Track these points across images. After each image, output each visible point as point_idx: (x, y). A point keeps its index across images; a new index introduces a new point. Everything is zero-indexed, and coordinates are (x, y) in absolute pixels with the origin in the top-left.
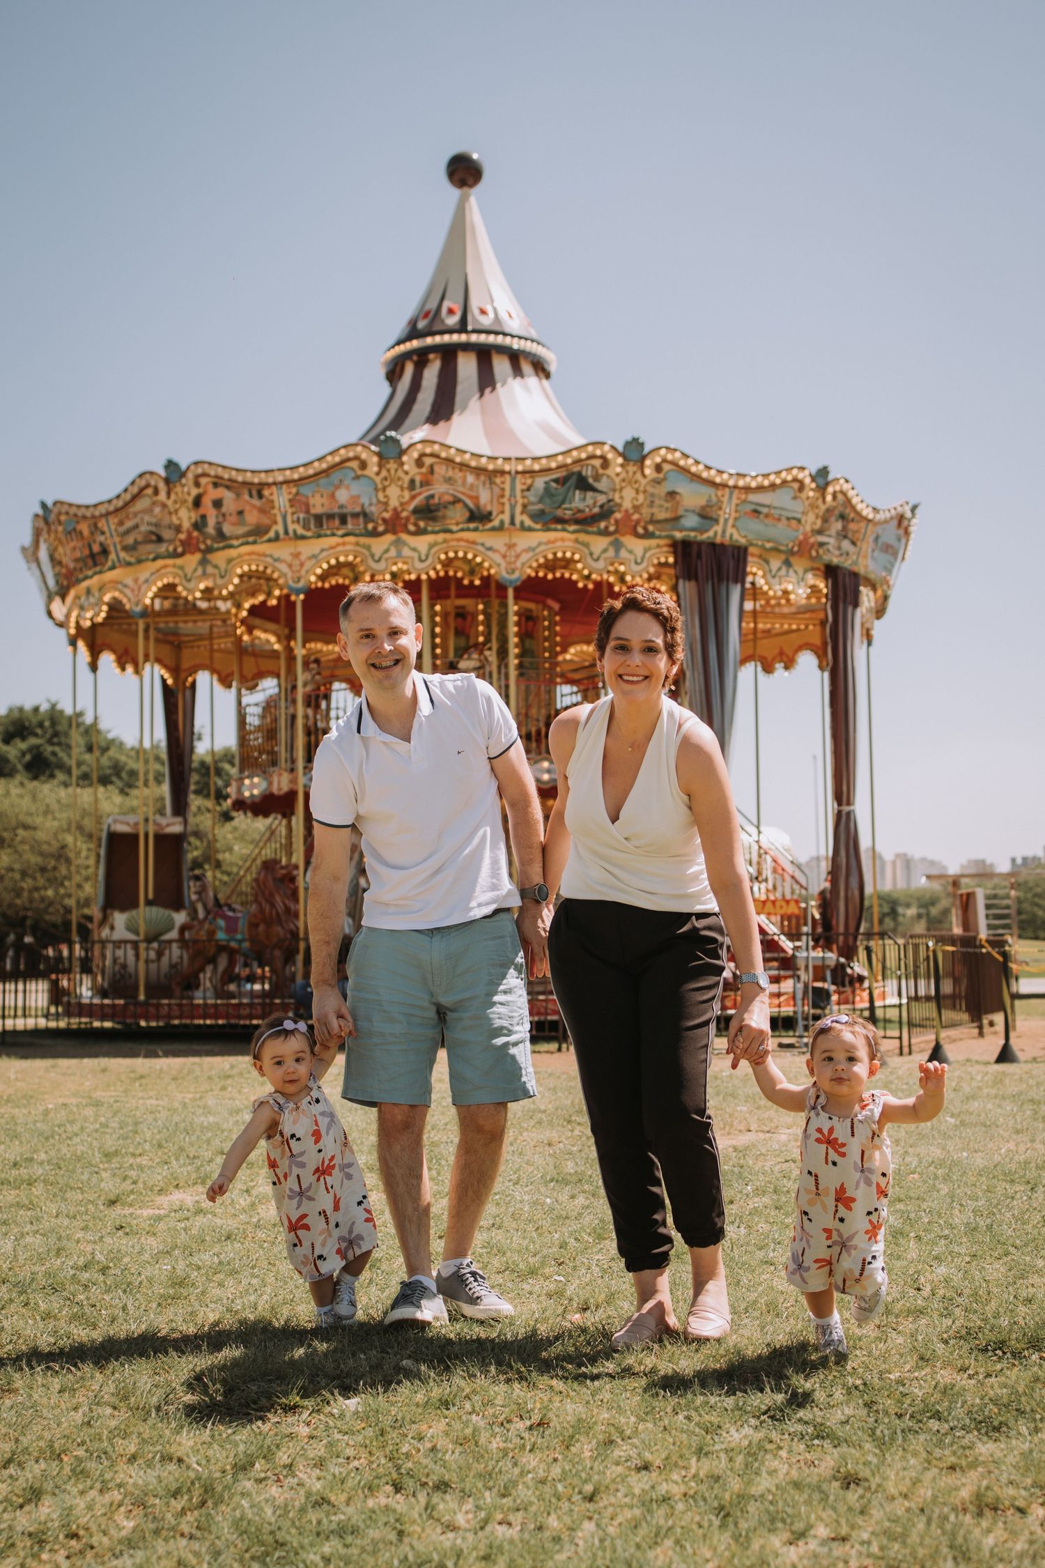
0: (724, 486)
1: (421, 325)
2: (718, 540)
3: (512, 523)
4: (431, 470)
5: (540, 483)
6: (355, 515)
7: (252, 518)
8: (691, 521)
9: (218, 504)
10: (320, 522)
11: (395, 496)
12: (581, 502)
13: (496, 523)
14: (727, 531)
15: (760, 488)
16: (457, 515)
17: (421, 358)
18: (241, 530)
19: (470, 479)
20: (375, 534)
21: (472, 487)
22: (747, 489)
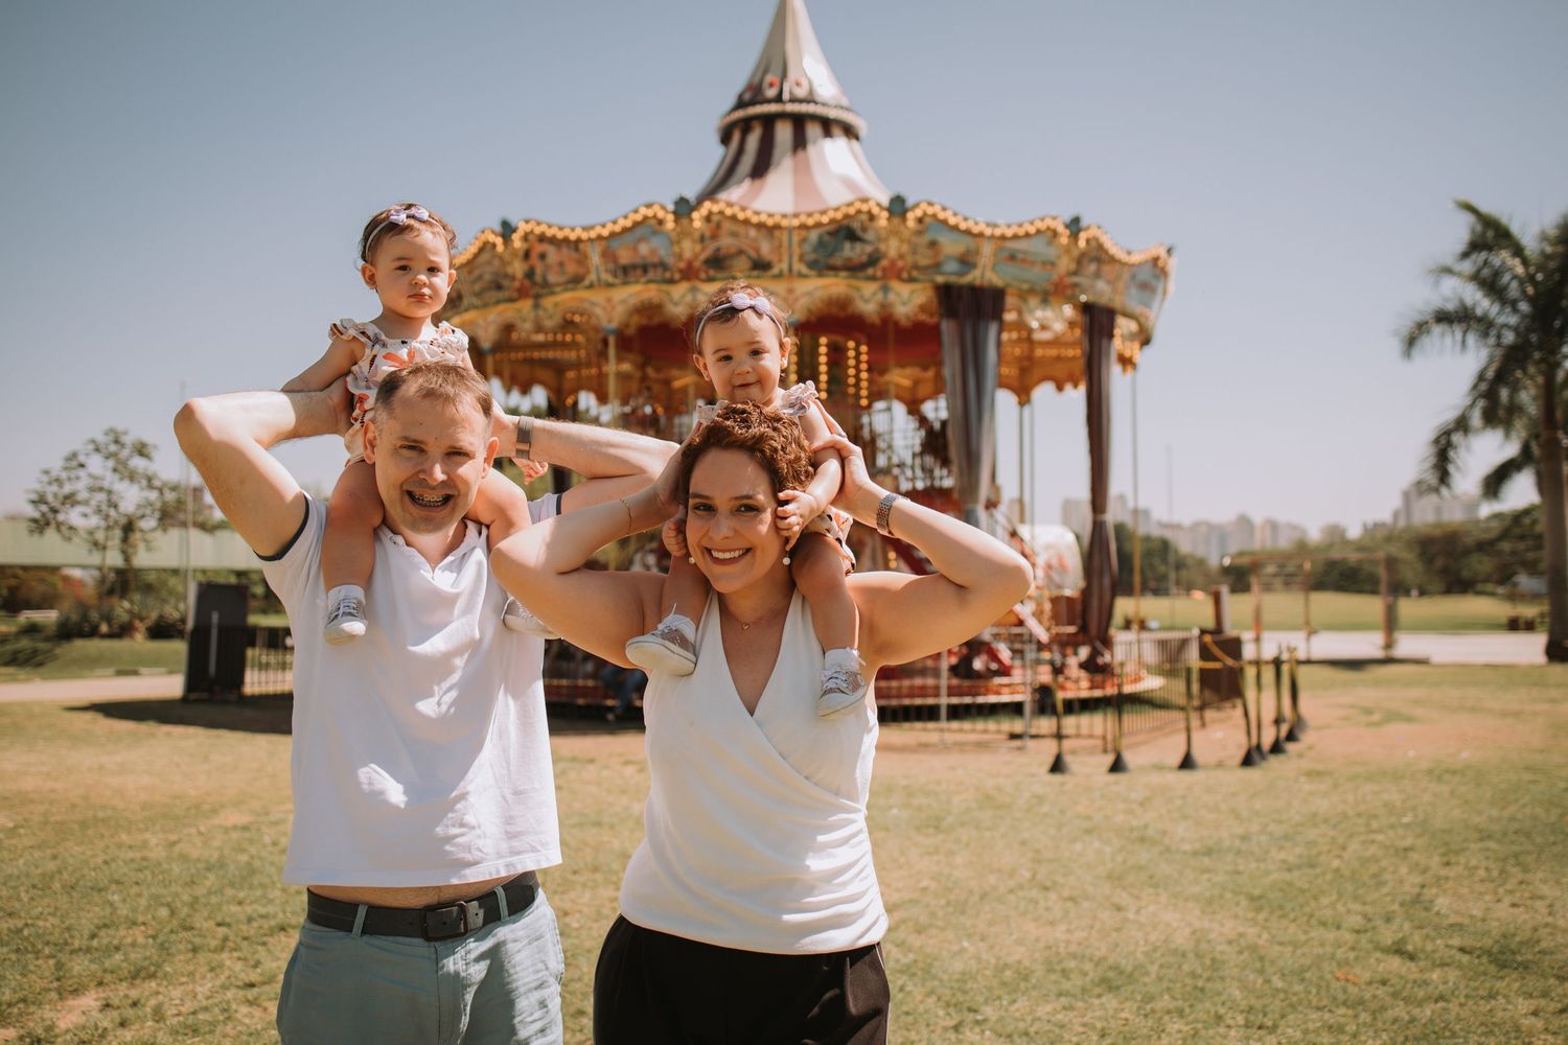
0: (981, 235)
1: (747, 96)
2: (978, 282)
3: (790, 270)
4: (718, 226)
5: (814, 236)
6: (655, 266)
7: (571, 268)
8: (952, 266)
9: (543, 256)
10: (626, 272)
11: (688, 248)
12: (850, 251)
13: (775, 271)
14: (986, 273)
15: (1016, 237)
16: (742, 264)
17: (745, 125)
18: (561, 279)
19: (753, 233)
20: (671, 281)
21: (755, 240)
22: (1003, 238)
